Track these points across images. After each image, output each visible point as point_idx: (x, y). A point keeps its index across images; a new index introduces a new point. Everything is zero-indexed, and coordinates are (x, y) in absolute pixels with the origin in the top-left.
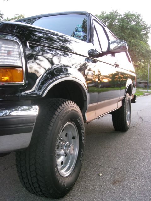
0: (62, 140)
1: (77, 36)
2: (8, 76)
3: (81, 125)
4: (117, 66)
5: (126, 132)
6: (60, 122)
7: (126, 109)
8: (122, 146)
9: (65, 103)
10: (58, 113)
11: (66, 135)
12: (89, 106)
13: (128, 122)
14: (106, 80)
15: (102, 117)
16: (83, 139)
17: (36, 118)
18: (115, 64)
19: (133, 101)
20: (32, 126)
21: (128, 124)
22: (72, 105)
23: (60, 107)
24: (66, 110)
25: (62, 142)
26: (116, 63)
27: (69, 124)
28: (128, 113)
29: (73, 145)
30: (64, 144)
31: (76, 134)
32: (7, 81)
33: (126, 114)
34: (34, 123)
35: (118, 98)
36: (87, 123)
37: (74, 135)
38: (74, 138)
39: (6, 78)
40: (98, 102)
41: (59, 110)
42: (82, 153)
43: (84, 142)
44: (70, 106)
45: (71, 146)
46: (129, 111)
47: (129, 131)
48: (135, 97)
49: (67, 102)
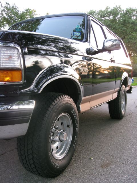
0: (57, 128)
1: (75, 36)
2: (9, 77)
3: (75, 116)
4: (112, 61)
5: (121, 120)
6: (54, 113)
7: (121, 100)
8: (115, 133)
9: (59, 97)
10: (53, 106)
11: (62, 124)
12: (83, 98)
13: (123, 111)
14: (106, 72)
15: (100, 106)
16: (77, 128)
17: (32, 111)
18: (110, 60)
19: (129, 91)
20: (29, 118)
21: (123, 113)
22: (66, 99)
23: (55, 101)
24: (60, 103)
25: (57, 130)
26: (112, 58)
27: (64, 115)
28: (124, 103)
29: (66, 133)
30: (59, 131)
31: (70, 123)
32: (8, 81)
33: (121, 104)
34: (30, 115)
35: (114, 90)
36: (82, 113)
37: (69, 124)
38: (68, 126)
39: (8, 79)
40: (92, 94)
41: (53, 103)
42: (76, 139)
43: (77, 130)
44: (64, 99)
45: (65, 134)
46: (125, 101)
47: (124, 119)
48: (131, 88)
49: (61, 96)
